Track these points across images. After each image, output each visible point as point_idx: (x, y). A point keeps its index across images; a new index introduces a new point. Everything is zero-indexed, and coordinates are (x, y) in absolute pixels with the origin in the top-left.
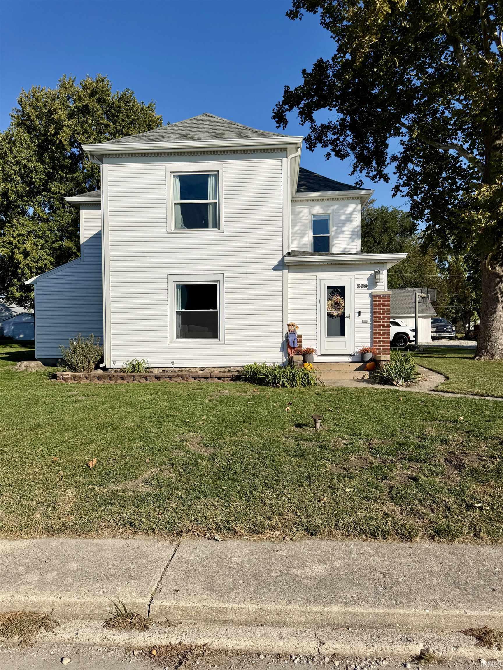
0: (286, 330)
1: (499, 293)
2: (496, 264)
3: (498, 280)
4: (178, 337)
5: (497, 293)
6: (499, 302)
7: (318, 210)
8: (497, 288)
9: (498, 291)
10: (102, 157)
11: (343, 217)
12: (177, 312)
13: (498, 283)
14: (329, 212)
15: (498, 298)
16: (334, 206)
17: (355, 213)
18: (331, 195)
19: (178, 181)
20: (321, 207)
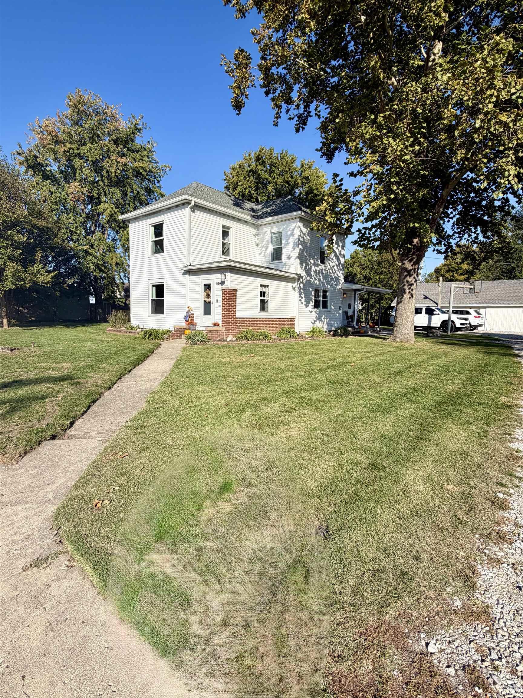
0: (187, 310)
1: (407, 285)
2: (405, 260)
3: (406, 273)
4: (152, 313)
5: (404, 285)
6: (405, 293)
7: (275, 230)
8: (405, 280)
9: (405, 283)
10: (129, 221)
11: (289, 233)
12: (152, 300)
13: (406, 276)
14: (281, 230)
15: (404, 290)
16: (283, 225)
17: (296, 229)
18: (278, 219)
19: (153, 228)
20: (276, 227)
